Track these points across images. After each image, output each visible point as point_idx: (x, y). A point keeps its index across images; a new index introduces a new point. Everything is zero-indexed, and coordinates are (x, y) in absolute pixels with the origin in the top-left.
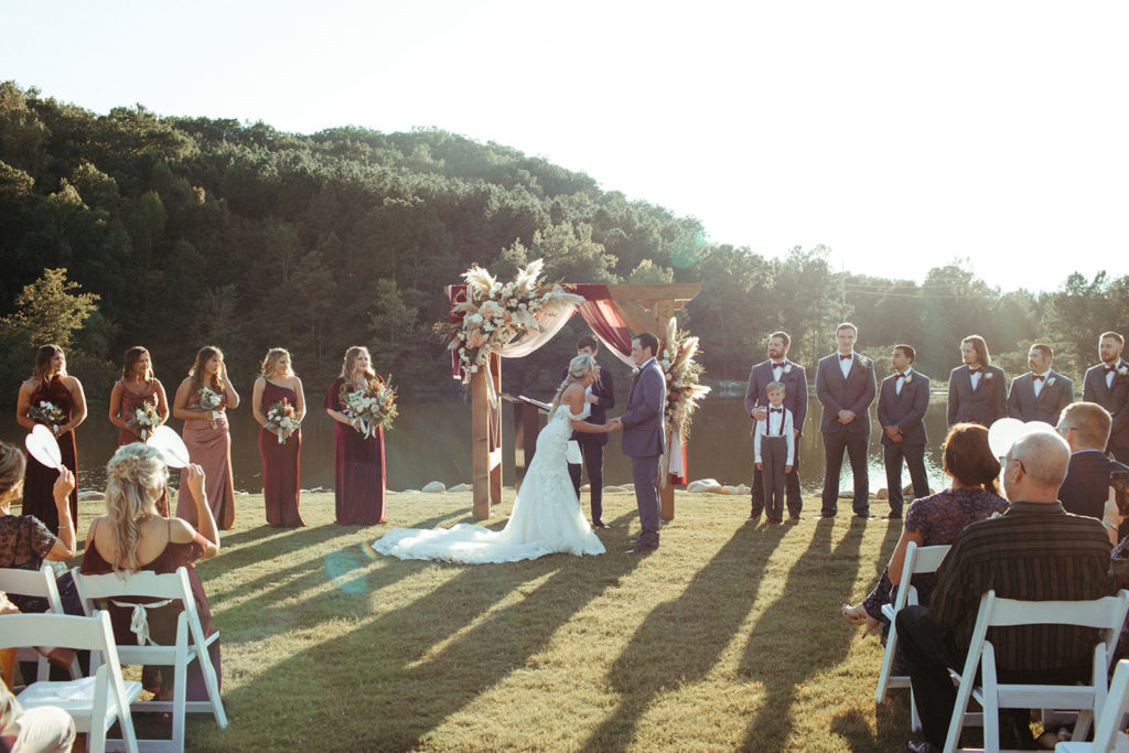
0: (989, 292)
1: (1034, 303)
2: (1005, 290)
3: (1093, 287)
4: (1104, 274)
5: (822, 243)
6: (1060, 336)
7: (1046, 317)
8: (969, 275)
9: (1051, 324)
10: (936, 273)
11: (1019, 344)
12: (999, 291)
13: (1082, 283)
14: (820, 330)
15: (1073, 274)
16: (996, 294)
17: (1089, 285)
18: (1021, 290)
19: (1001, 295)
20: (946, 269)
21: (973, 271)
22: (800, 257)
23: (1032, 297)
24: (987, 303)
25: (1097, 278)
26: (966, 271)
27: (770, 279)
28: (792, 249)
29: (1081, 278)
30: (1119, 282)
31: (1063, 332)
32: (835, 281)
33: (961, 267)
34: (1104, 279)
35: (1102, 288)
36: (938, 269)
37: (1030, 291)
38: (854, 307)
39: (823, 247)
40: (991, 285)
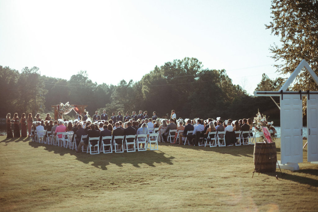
0: (93, 84)
1: (108, 89)
2: (99, 84)
3: (129, 85)
4: (132, 81)
5: (35, 66)
6: (118, 102)
7: (113, 94)
8: (86, 78)
9: (115, 97)
10: (74, 77)
11: (106, 105)
12: (96, 84)
13: (125, 84)
14: (35, 99)
15: (122, 80)
16: (95, 85)
17: (127, 84)
18: (104, 84)
19: (97, 86)
20: (77, 75)
21: (87, 76)
22: (27, 71)
23: (108, 86)
24: (92, 89)
25: (130, 82)
26: (85, 77)
27: (17, 79)
28: (24, 68)
29: (125, 82)
30: (136, 83)
31: (119, 100)
32: (41, 81)
33: (83, 75)
34: (132, 83)
35: (131, 86)
36: (75, 75)
37: (107, 84)
38: (48, 91)
39: (35, 68)
40: (93, 82)
